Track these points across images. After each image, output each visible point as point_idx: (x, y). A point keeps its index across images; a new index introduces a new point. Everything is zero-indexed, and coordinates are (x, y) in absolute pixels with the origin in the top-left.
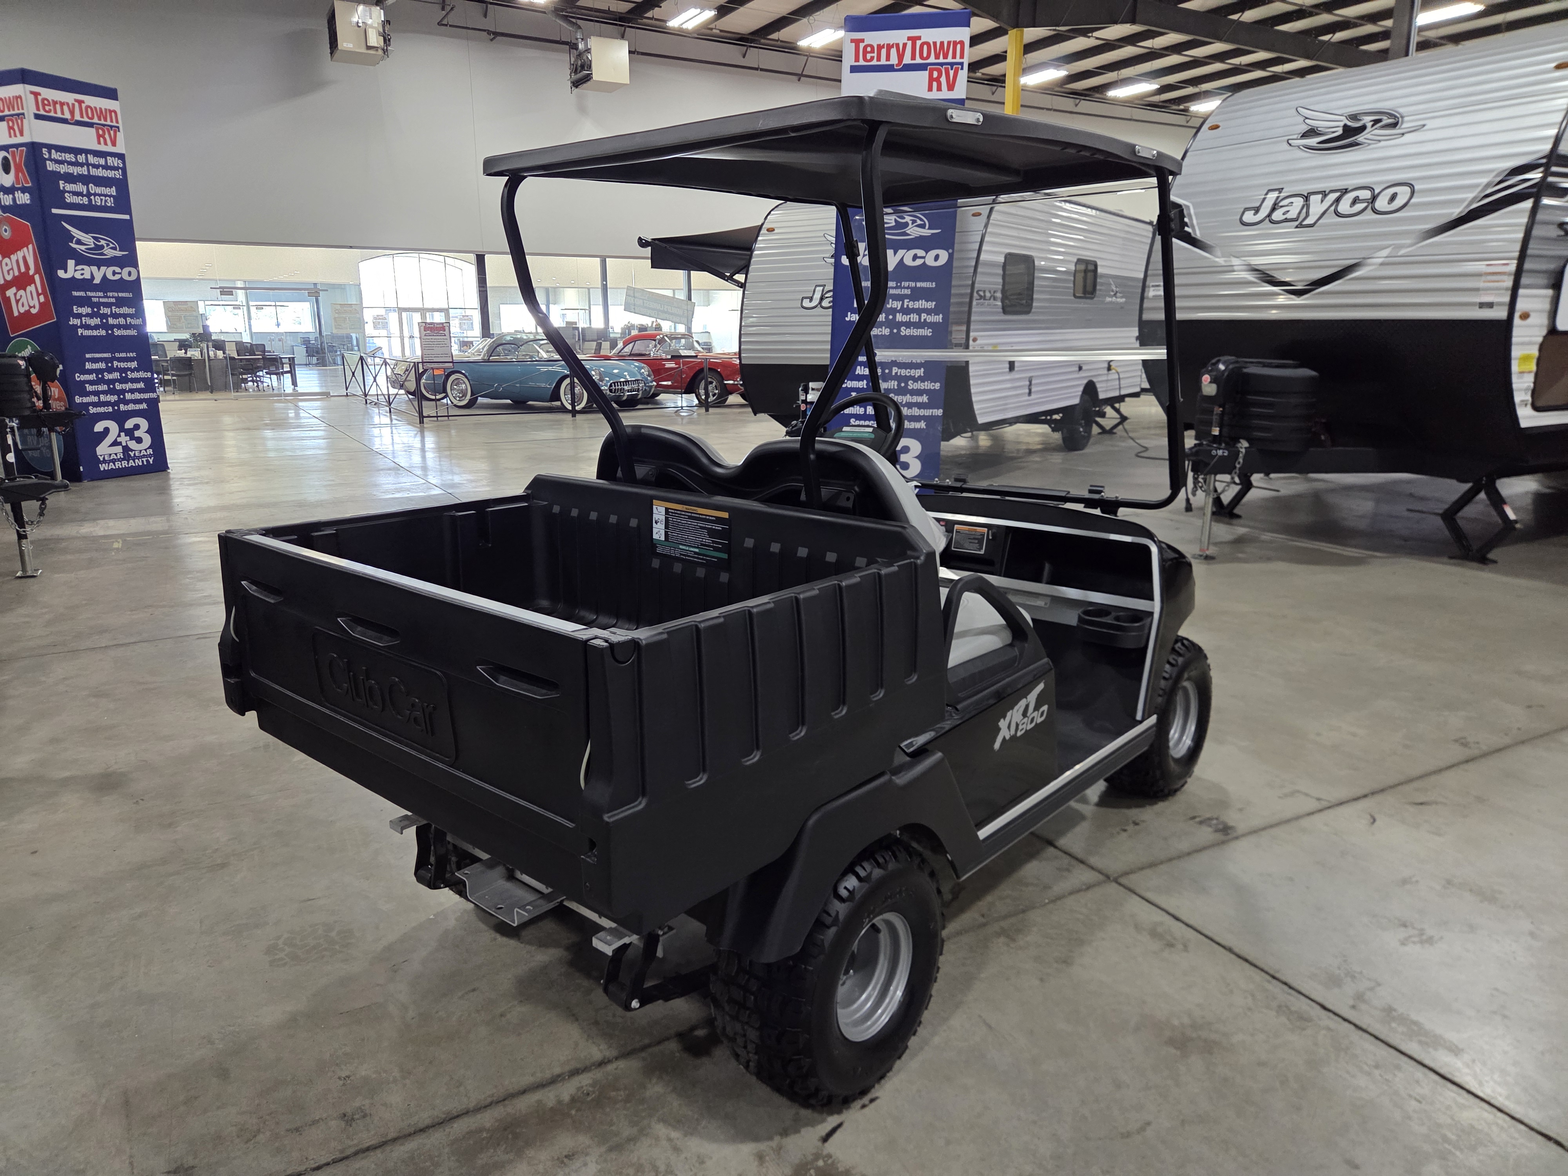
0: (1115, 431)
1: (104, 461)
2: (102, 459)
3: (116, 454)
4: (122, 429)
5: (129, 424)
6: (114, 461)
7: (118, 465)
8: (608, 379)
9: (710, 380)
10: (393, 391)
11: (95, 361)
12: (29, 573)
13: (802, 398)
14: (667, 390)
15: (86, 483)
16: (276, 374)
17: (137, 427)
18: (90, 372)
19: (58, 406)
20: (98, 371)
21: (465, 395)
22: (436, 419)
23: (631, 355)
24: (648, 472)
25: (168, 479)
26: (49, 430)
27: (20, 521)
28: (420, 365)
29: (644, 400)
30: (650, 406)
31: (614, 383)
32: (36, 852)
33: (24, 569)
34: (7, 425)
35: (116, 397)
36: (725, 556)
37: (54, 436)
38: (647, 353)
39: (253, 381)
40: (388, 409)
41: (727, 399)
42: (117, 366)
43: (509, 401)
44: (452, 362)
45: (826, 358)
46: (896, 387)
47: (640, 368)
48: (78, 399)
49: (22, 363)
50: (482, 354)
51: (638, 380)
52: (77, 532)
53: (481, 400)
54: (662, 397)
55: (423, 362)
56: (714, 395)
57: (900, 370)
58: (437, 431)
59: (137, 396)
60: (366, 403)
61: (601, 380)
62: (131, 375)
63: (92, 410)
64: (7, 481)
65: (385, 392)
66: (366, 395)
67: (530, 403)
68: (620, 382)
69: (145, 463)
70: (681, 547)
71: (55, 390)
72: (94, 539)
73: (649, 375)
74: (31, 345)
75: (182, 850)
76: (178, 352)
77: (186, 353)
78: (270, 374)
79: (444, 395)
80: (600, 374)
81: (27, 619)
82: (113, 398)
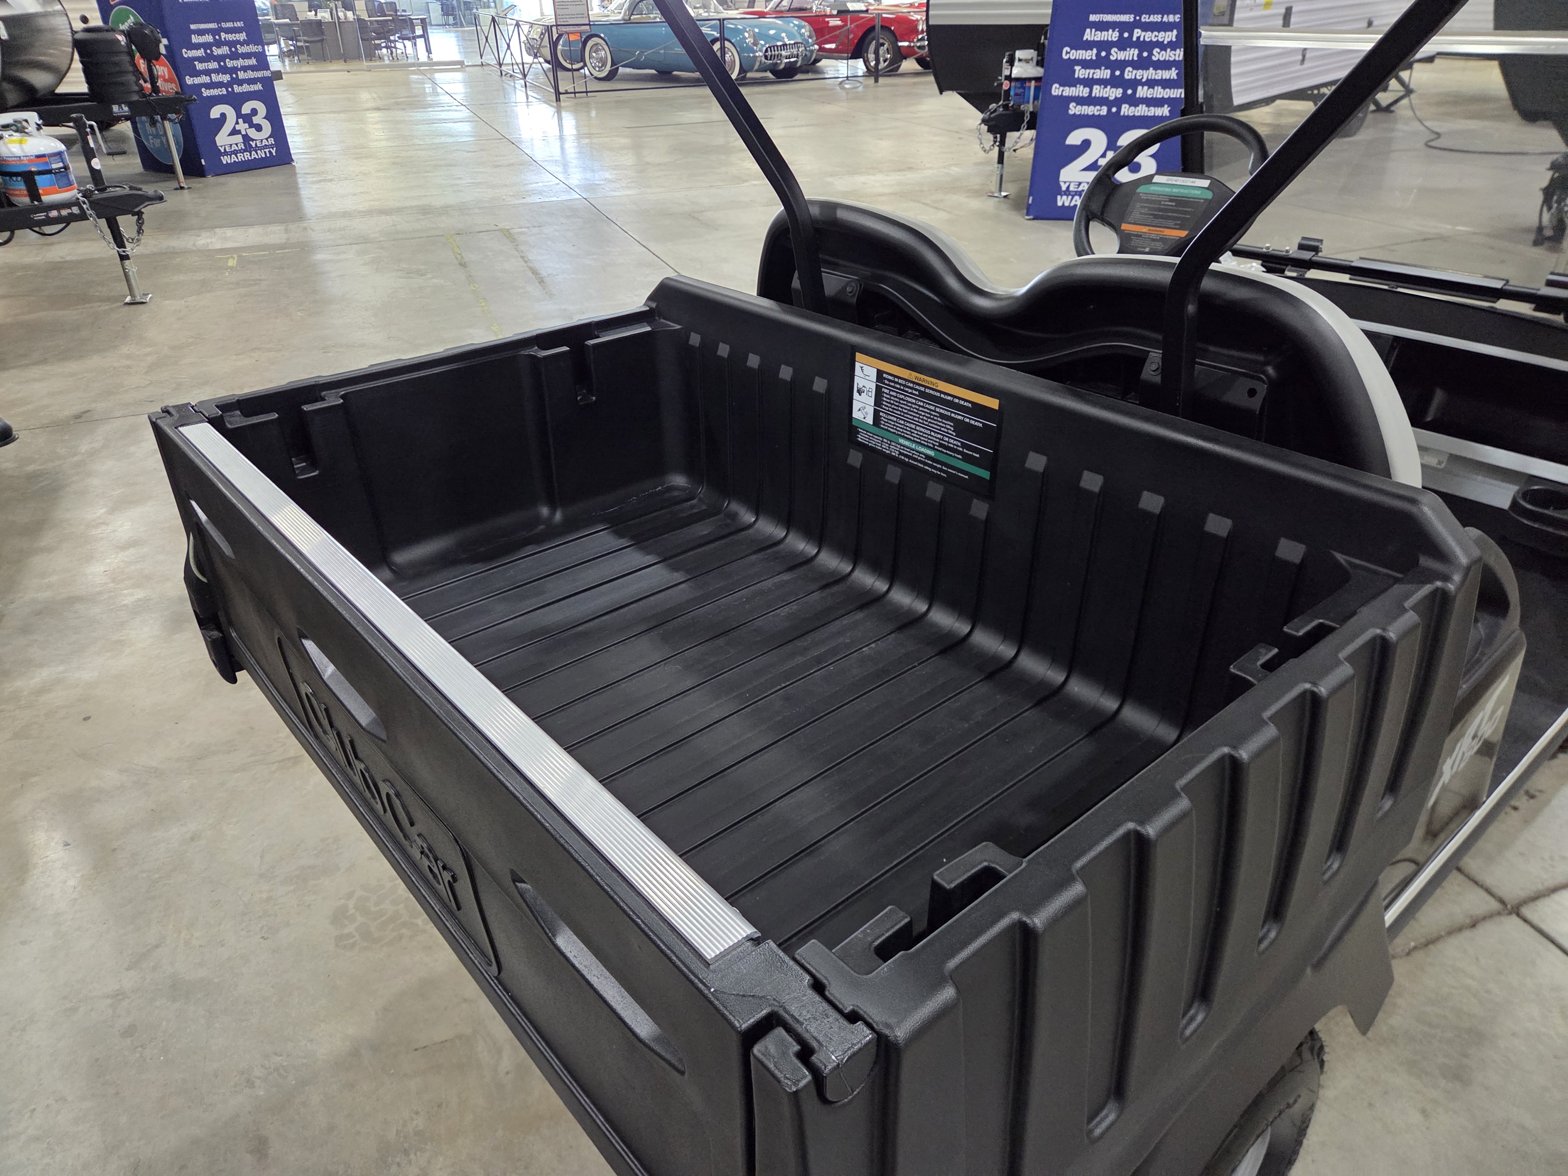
0: (1392, 108)
1: (226, 153)
2: (223, 151)
3: (236, 144)
4: (239, 115)
5: (246, 109)
6: (235, 153)
7: (241, 157)
8: (762, 42)
9: (881, 41)
10: (528, 59)
11: (201, 33)
12: (138, 299)
13: (1006, 72)
14: (831, 54)
15: (210, 179)
16: (409, 39)
17: (254, 112)
18: (197, 46)
19: (168, 88)
20: (206, 46)
21: (604, 64)
22: (573, 95)
23: (790, 10)
24: (844, 288)
25: (293, 174)
26: (161, 118)
27: (119, 240)
28: (554, 29)
29: (804, 67)
30: (810, 76)
31: (770, 47)
32: (89, 718)
33: (132, 294)
34: (85, 124)
35: (228, 76)
36: (985, 474)
37: (167, 124)
38: (809, 7)
39: (387, 47)
40: (522, 82)
41: (899, 67)
42: (225, 38)
43: (653, 72)
44: (589, 25)
45: (1044, 15)
46: (1135, 58)
47: (800, 27)
48: (189, 81)
49: (121, 38)
50: (623, 11)
51: (797, 43)
52: (194, 245)
53: (621, 70)
54: (823, 63)
55: (557, 25)
56: (885, 61)
57: (1144, 33)
58: (575, 110)
59: (251, 74)
60: (502, 74)
61: (755, 43)
62: (242, 50)
63: (206, 93)
64: (96, 192)
65: (519, 61)
66: (500, 65)
67: (675, 73)
68: (777, 46)
69: (268, 155)
70: (902, 441)
71: (162, 70)
72: (209, 254)
73: (810, 37)
74: (134, 15)
75: (252, 728)
76: (309, 13)
77: (316, 15)
78: (403, 39)
79: (582, 64)
80: (754, 36)
81: (128, 363)
82: (226, 78)
